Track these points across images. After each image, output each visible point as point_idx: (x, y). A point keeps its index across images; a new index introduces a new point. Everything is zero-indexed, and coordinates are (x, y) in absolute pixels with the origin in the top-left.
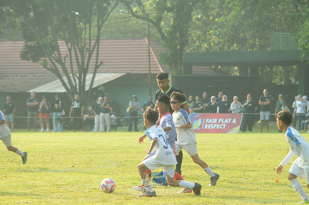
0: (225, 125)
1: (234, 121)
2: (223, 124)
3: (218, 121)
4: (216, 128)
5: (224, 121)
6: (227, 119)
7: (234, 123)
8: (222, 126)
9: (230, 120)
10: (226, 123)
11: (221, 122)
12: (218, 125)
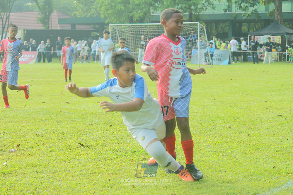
0: (27, 59)
1: (33, 56)
2: (27, 58)
3: (24, 56)
4: (23, 60)
5: (27, 56)
6: (29, 55)
7: (33, 58)
8: (26, 60)
9: (30, 55)
10: (28, 58)
11: (26, 57)
12: (24, 59)
